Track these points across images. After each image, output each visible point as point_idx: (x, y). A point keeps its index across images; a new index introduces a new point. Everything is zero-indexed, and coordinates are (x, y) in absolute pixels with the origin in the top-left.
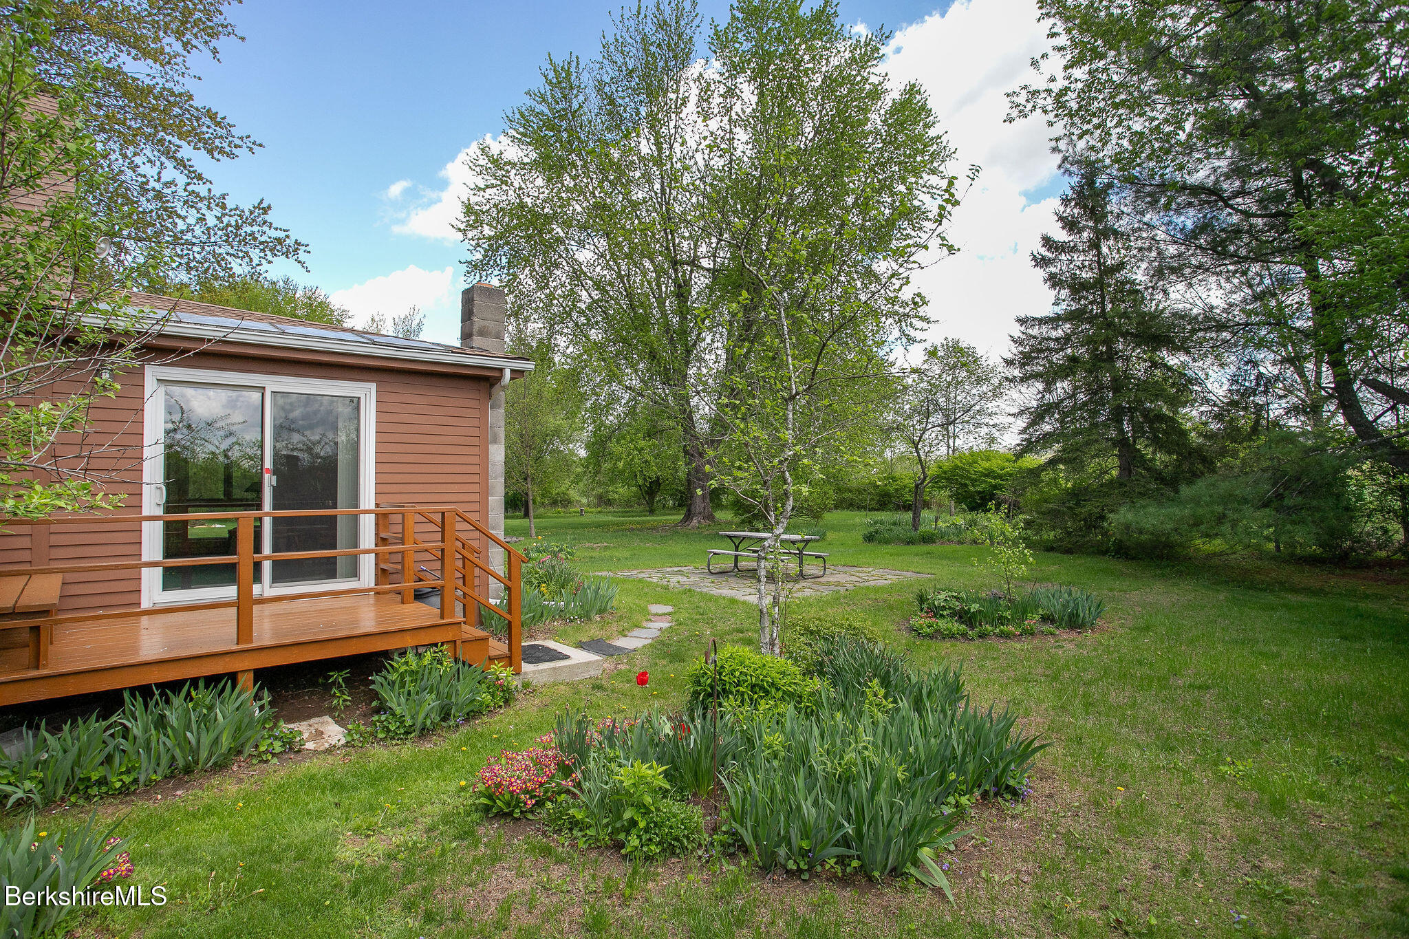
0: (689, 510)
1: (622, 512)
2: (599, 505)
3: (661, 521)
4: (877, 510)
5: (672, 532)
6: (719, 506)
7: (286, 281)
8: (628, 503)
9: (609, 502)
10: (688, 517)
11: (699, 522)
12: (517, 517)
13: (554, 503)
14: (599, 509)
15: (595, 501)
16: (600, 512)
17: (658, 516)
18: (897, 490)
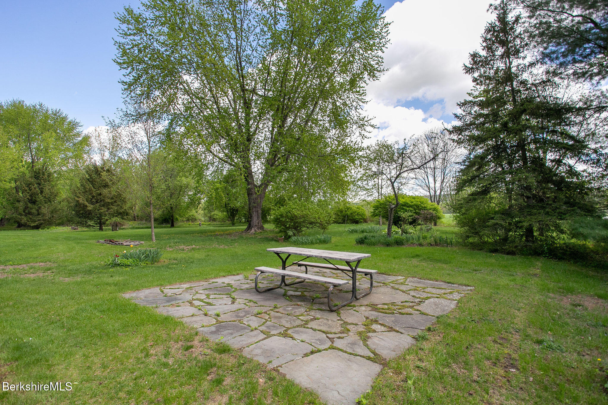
0: (250, 224)
1: (220, 224)
2: (210, 221)
3: (235, 229)
4: (342, 223)
5: (240, 236)
6: (266, 221)
7: (41, 105)
8: (223, 220)
9: (214, 220)
10: (249, 228)
11: (255, 231)
12: (167, 227)
13: (188, 220)
14: (209, 223)
15: (208, 219)
16: (209, 224)
17: (236, 226)
18: (351, 213)
